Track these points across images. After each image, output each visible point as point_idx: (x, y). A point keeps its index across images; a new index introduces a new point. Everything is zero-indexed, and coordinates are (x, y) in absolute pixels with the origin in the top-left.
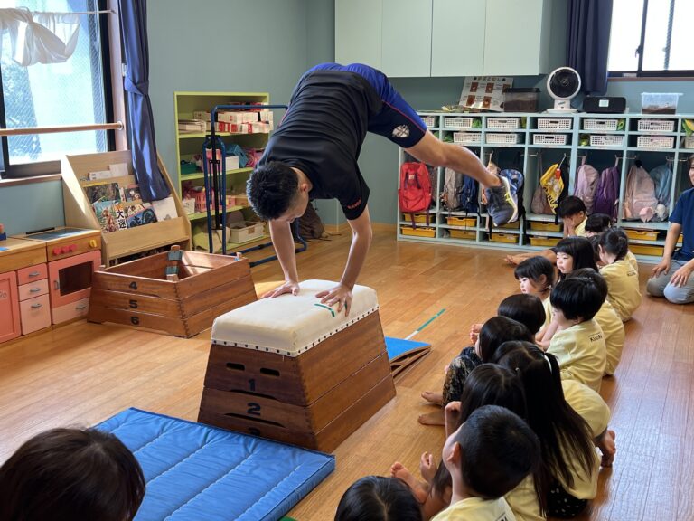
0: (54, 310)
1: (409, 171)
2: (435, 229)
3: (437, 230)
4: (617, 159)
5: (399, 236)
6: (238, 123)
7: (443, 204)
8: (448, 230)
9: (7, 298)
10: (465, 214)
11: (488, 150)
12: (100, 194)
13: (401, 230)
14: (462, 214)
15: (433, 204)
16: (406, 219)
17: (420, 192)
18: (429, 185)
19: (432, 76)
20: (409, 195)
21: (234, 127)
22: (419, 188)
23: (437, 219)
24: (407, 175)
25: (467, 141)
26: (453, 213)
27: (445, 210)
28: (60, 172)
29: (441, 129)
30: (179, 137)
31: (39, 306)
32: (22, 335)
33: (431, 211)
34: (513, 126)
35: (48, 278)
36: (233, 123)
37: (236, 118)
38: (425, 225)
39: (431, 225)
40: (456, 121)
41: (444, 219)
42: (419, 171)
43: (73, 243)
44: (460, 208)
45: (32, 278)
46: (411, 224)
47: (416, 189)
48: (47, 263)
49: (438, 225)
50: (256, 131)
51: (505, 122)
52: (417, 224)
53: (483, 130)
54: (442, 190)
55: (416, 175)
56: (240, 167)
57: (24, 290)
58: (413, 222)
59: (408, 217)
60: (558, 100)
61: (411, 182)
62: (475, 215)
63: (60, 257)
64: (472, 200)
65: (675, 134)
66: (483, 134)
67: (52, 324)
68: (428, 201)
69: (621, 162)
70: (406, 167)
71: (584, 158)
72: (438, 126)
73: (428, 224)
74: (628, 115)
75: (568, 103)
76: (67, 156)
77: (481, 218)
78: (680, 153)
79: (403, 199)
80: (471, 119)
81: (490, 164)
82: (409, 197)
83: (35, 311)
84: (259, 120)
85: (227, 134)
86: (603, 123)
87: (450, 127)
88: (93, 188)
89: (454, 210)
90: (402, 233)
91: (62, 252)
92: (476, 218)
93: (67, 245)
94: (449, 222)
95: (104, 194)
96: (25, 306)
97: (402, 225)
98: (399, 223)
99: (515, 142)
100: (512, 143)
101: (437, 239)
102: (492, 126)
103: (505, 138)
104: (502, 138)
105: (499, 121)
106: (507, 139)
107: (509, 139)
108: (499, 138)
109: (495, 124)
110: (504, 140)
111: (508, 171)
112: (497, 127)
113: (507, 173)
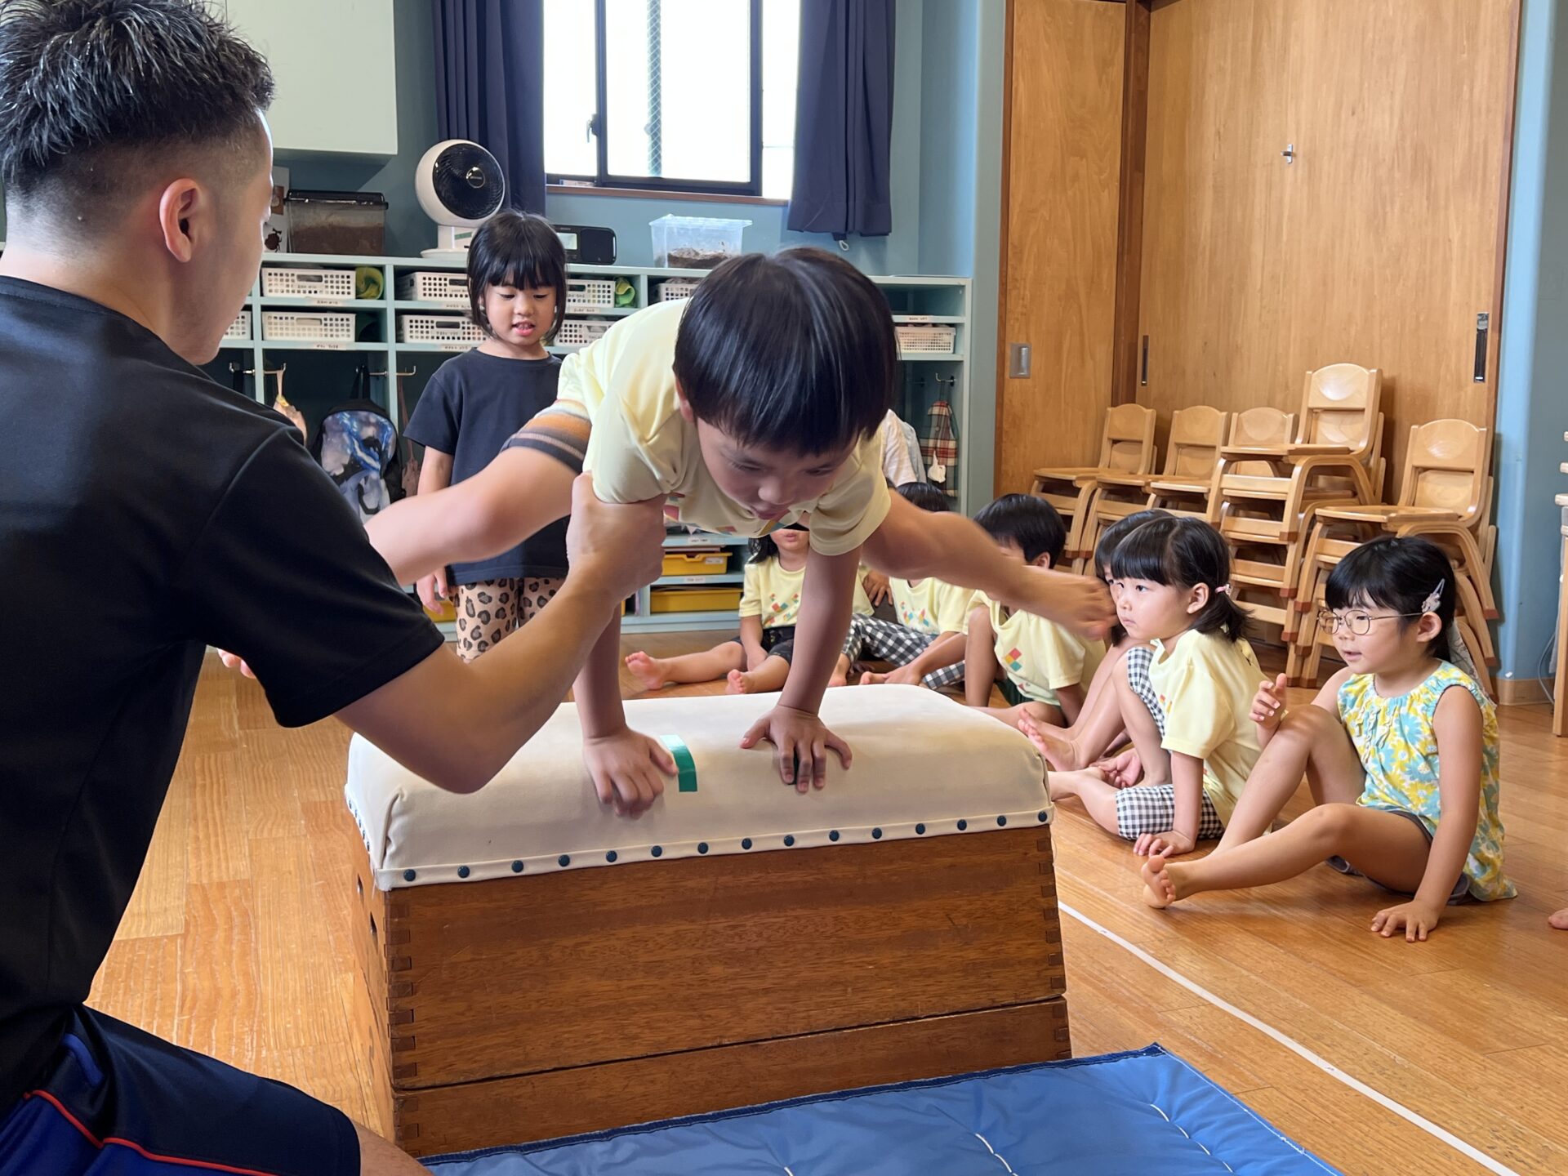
11: (275, 358)
34: (339, 292)
51: (319, 279)
53: (256, 300)
60: (452, 224)
66: (257, 310)
74: (635, 269)
81: (281, 398)
86: (580, 288)
99: (352, 336)
100: (342, 338)
102: (280, 290)
103: (323, 327)
104: (312, 327)
105: (301, 278)
106: (329, 327)
107: (334, 328)
108: (302, 327)
109: (288, 286)
110: (318, 332)
111: (348, 416)
112: (296, 295)
113: (346, 421)
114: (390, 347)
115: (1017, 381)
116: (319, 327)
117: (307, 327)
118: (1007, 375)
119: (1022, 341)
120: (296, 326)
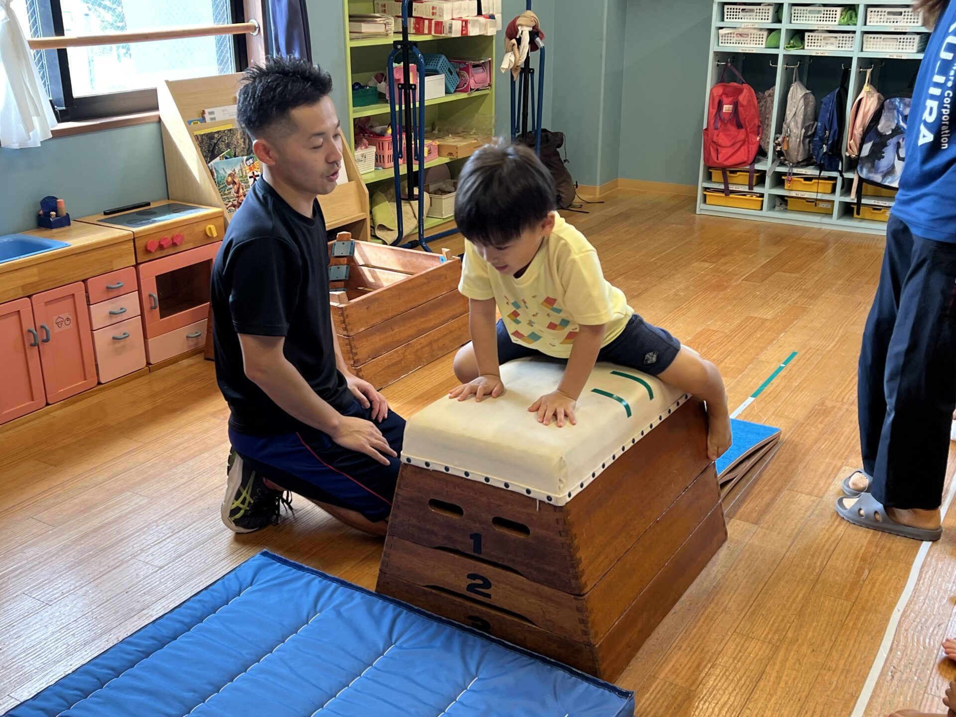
0: (150, 340)
1: (725, 100)
2: (762, 196)
3: (766, 198)
5: (700, 205)
6: (446, 18)
7: (780, 154)
8: (783, 200)
9: (72, 326)
10: (817, 173)
11: (866, 63)
12: (222, 146)
13: (705, 196)
14: (810, 171)
15: (762, 153)
16: (713, 179)
17: (742, 134)
18: (757, 122)
20: (722, 139)
21: (439, 24)
22: (739, 126)
23: (768, 180)
24: (720, 105)
25: (829, 47)
26: (795, 170)
27: (782, 164)
28: (156, 108)
29: (784, 26)
30: (350, 44)
31: (126, 336)
32: (99, 383)
33: (758, 167)
34: (913, 22)
35: (139, 291)
36: (437, 18)
37: (442, 10)
38: (746, 189)
39: (757, 190)
40: (810, 12)
41: (779, 180)
42: (741, 98)
43: (176, 232)
44: (807, 162)
45: (111, 292)
46: (722, 187)
47: (733, 129)
48: (136, 266)
49: (768, 190)
50: (473, 32)
51: (901, 13)
52: (732, 188)
53: (859, 28)
54: (779, 130)
55: (736, 105)
56: (447, 92)
57: (99, 312)
58: (726, 183)
59: (717, 175)
61: (727, 117)
62: (834, 174)
63: (158, 255)
64: (831, 149)
66: (858, 35)
67: (148, 363)
68: (754, 149)
70: (720, 90)
72: (779, 21)
73: (751, 187)
76: (167, 82)
77: (843, 179)
79: (711, 145)
80: (839, 10)
81: (866, 88)
82: (720, 142)
83: (119, 345)
84: (479, 13)
85: (428, 38)
87: (799, 24)
88: (210, 136)
89: (798, 165)
90: (705, 201)
91: (161, 247)
92: (835, 179)
93: (169, 236)
94: (787, 185)
95: (228, 146)
96: (102, 339)
97: (706, 189)
98: (702, 184)
99: (915, 49)
100: (908, 51)
101: (765, 212)
103: (898, 43)
104: (891, 43)
105: (889, 13)
106: (901, 44)
107: (905, 44)
108: (885, 43)
109: (881, 18)
110: (895, 47)
111: (899, 100)
112: (885, 24)
113: (897, 103)
116: (895, 43)
117: (888, 43)
120: (882, 43)
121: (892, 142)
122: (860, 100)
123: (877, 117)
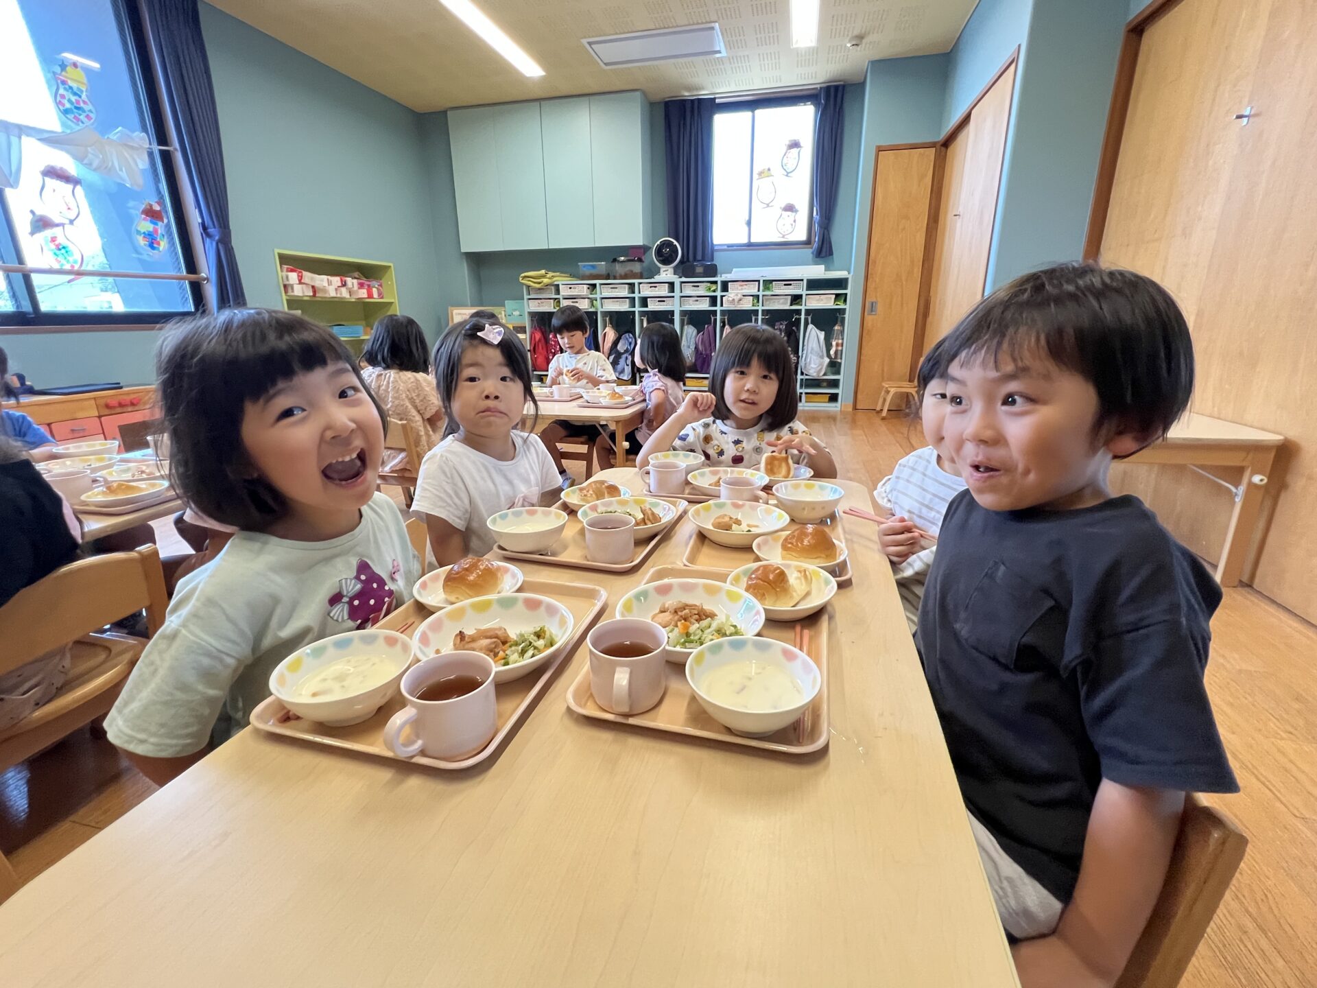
4: (713, 318)
19: (550, 247)
34: (624, 292)
43: (134, 396)
48: (99, 417)
51: (618, 288)
53: (598, 296)
60: (663, 268)
63: (119, 411)
65: (758, 293)
66: (598, 300)
69: (715, 320)
71: (686, 318)
74: (719, 279)
75: (672, 270)
78: (763, 310)
86: (698, 286)
91: (123, 406)
93: (127, 398)
99: (627, 306)
100: (625, 307)
102: (607, 292)
105: (611, 288)
110: (619, 305)
112: (610, 294)
114: (637, 309)
115: (870, 316)
117: (614, 303)
118: (866, 313)
119: (874, 300)
120: (611, 303)
121: (624, 356)
122: (605, 333)
123: (615, 343)
